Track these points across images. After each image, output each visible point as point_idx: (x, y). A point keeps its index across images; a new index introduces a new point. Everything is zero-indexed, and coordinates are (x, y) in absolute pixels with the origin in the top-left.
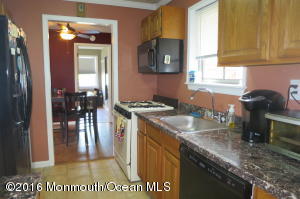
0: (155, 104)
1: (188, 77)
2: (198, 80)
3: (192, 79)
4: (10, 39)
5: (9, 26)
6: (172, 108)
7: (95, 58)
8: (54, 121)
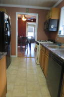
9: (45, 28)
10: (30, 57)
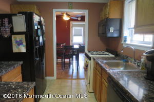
0: (106, 53)
1: (123, 40)
2: (128, 42)
3: (125, 41)
4: (35, 22)
5: (34, 16)
6: (114, 56)
7: (82, 28)
8: (57, 58)
9: (101, 32)
10: (78, 78)
